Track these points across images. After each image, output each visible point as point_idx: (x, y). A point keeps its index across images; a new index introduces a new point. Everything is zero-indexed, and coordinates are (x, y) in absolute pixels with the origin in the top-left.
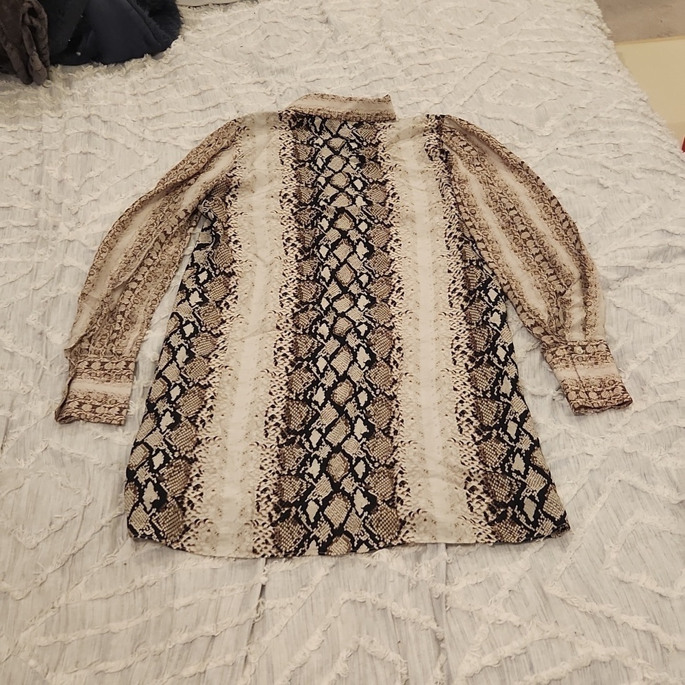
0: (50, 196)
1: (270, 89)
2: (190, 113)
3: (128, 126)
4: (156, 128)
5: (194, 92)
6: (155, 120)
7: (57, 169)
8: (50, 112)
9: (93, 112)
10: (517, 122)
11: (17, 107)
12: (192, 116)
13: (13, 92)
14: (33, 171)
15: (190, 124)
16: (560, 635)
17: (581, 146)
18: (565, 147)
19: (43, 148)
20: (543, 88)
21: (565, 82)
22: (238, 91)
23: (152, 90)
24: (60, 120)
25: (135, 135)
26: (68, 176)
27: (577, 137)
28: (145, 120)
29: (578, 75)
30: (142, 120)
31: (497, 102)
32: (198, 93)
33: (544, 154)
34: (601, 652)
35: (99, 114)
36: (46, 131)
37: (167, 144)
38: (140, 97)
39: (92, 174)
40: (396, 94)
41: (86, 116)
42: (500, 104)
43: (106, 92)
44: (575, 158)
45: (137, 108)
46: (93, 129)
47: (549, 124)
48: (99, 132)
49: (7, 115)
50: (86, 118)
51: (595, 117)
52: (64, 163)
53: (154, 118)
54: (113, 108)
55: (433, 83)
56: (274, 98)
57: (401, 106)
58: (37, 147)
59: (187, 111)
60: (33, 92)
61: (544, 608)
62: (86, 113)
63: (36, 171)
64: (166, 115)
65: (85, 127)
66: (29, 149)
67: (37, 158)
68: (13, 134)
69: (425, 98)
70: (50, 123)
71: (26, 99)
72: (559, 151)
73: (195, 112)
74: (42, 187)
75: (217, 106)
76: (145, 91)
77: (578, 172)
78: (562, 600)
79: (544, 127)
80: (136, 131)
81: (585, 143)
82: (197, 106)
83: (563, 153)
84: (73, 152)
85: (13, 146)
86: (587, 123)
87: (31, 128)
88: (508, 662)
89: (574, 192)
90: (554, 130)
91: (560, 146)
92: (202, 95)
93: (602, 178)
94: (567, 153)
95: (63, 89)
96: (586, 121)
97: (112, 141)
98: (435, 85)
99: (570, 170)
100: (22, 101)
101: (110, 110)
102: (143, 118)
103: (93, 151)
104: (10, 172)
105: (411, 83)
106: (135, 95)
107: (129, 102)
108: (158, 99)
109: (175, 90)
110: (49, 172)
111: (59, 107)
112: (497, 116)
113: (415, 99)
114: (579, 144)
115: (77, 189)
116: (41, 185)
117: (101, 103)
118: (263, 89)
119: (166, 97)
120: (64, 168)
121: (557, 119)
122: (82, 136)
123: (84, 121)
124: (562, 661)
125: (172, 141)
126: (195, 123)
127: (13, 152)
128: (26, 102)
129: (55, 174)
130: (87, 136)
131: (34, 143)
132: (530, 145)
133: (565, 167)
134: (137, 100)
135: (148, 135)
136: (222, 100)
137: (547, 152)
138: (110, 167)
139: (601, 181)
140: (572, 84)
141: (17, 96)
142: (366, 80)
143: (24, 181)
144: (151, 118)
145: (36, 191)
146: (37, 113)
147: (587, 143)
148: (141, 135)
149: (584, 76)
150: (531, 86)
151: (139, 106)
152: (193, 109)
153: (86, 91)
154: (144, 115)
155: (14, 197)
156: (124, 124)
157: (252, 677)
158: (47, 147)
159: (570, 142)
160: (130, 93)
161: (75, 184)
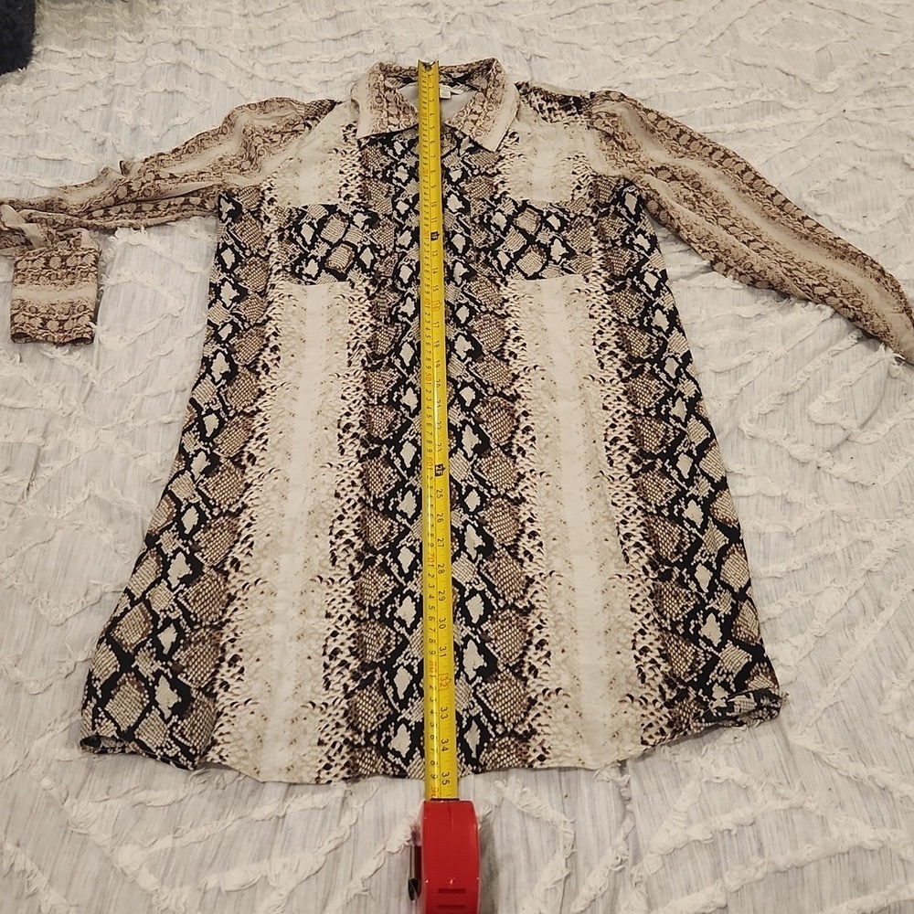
0: (118, 147)
1: (434, 13)
2: (320, 43)
3: (232, 57)
4: (271, 61)
5: (328, 14)
6: (270, 51)
7: (131, 112)
8: (127, 34)
9: (186, 36)
10: (787, 70)
11: (84, 25)
12: (323, 47)
13: (79, 6)
14: (99, 113)
15: (318, 58)
16: (807, 805)
17: (879, 109)
18: (856, 108)
19: (114, 82)
20: (829, 24)
21: (863, 18)
22: (389, 16)
23: (270, 9)
24: (140, 45)
25: (242, 70)
26: (145, 121)
27: (875, 96)
28: (256, 51)
29: (881, 8)
30: (252, 50)
31: (759, 42)
32: (332, 15)
33: (823, 118)
34: (867, 835)
35: (193, 38)
36: (119, 59)
37: (284, 84)
38: (252, 19)
39: (177, 120)
40: (613, 26)
41: (176, 41)
42: (764, 46)
43: (206, 10)
44: (870, 124)
45: (246, 34)
46: (184, 59)
47: (835, 75)
48: (191, 64)
49: (69, 36)
50: (175, 45)
51: (903, 68)
52: (140, 104)
53: (269, 48)
54: (213, 32)
55: (667, 14)
56: (438, 27)
57: (619, 43)
58: (106, 81)
59: (316, 40)
60: (106, 7)
61: (784, 765)
62: (175, 37)
63: (102, 114)
64: (287, 45)
65: (172, 56)
66: (95, 83)
67: (105, 96)
68: (75, 62)
69: (654, 34)
70: (126, 49)
71: (96, 15)
72: (846, 114)
73: (326, 43)
74: (109, 134)
75: (357, 34)
76: (260, 11)
77: (872, 145)
78: (814, 754)
79: (826, 80)
80: (243, 64)
81: (886, 105)
82: (329, 31)
83: (853, 117)
84: (155, 89)
85: (73, 77)
86: (891, 75)
87: (99, 55)
88: (726, 838)
89: (865, 173)
90: (842, 85)
91: (850, 107)
92: (338, 18)
93: (908, 155)
94: (859, 118)
95: (147, 4)
96: (889, 73)
97: (209, 77)
98: (670, 17)
99: (861, 142)
100: (91, 18)
101: (209, 34)
102: (254, 47)
103: (182, 89)
104: (67, 113)
105: (636, 13)
106: (245, 16)
107: (237, 25)
108: (276, 22)
109: (301, 10)
110: (120, 115)
111: (141, 28)
112: (759, 61)
113: (640, 35)
114: (876, 106)
115: (156, 140)
116: (107, 131)
117: (198, 24)
118: (425, 15)
119: (288, 20)
120: (140, 110)
121: (847, 70)
122: (169, 69)
123: (173, 49)
124: (807, 843)
125: (291, 80)
126: (325, 57)
127: (73, 86)
128: (95, 19)
129: (128, 119)
130: (175, 69)
131: (102, 75)
132: (804, 104)
133: (854, 137)
134: (248, 23)
135: (259, 70)
136: (365, 27)
137: (829, 115)
138: (203, 113)
139: (907, 159)
140: (871, 20)
141: (85, 11)
142: (571, 6)
143: (86, 127)
144: (265, 47)
145: (99, 141)
146: (110, 35)
147: (889, 104)
148: (249, 70)
149: (890, 11)
150: (811, 21)
151: (250, 32)
152: (323, 38)
153: (178, 8)
154: (255, 43)
155: (70, 146)
156: (226, 54)
157: (353, 830)
158: (119, 81)
159: (864, 103)
160: (238, 13)
161: (154, 133)
